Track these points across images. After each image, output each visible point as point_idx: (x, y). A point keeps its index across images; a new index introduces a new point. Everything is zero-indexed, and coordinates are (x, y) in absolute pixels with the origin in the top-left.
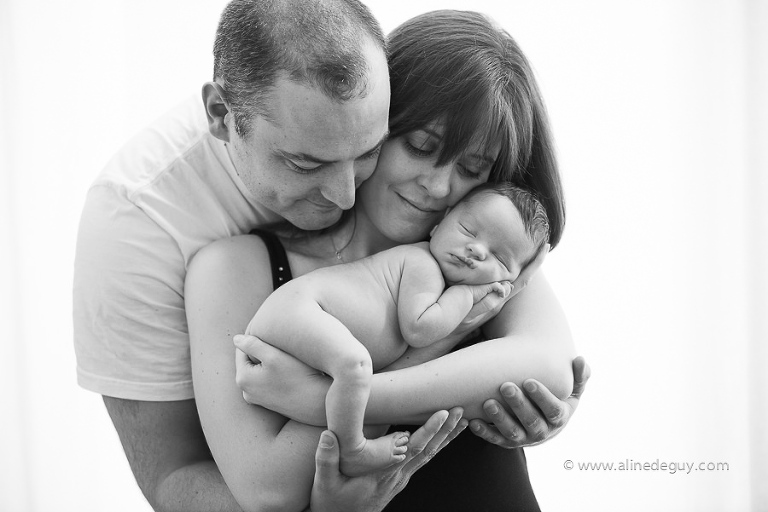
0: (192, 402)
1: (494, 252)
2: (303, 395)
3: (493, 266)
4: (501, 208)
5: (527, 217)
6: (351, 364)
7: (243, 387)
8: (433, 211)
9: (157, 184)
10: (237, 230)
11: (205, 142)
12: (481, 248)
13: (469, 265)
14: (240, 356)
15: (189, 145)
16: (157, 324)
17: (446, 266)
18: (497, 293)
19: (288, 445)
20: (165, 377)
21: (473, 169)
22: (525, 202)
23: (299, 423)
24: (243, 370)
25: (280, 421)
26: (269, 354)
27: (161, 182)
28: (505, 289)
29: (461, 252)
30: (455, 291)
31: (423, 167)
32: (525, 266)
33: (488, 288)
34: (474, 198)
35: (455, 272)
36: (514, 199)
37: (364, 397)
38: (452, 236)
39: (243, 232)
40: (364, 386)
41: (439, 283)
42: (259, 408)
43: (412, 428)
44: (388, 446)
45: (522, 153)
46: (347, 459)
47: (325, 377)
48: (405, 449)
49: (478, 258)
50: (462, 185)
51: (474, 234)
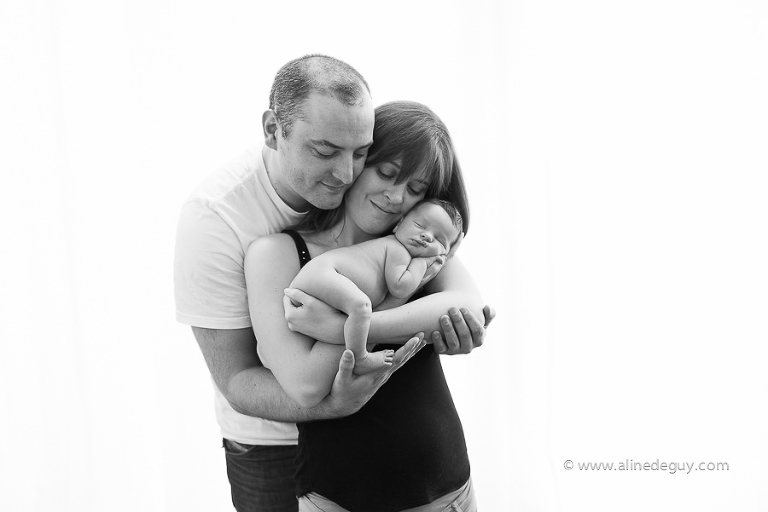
0: (250, 330)
1: (436, 237)
2: (329, 325)
3: (436, 245)
4: (437, 211)
5: (452, 217)
7: (290, 320)
8: (392, 213)
9: (227, 199)
11: (256, 175)
12: (430, 235)
13: (423, 245)
14: (287, 301)
15: (247, 176)
16: (227, 283)
17: (409, 247)
18: (439, 262)
19: (320, 356)
20: (232, 314)
21: (416, 189)
22: (450, 208)
23: (323, 342)
24: (290, 310)
25: (312, 342)
26: (308, 300)
27: (230, 198)
28: (443, 259)
29: (418, 238)
30: (416, 260)
31: (388, 185)
32: (452, 245)
33: (434, 258)
34: (420, 208)
35: (416, 250)
36: (443, 206)
38: (410, 229)
41: (407, 257)
42: (298, 333)
43: (395, 347)
44: (381, 357)
45: (446, 179)
46: (359, 364)
47: (343, 314)
48: (391, 359)
49: (428, 241)
50: (411, 200)
51: (424, 227)
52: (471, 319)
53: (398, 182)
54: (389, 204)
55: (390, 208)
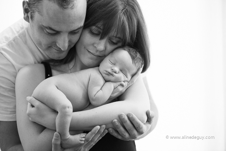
0: (16, 122)
1: (121, 70)
3: (121, 76)
4: (124, 55)
5: (133, 58)
6: (64, 107)
8: (99, 56)
9: (9, 45)
10: (36, 62)
11: (26, 31)
12: (117, 69)
13: (112, 75)
14: (29, 104)
15: (21, 32)
17: (104, 75)
18: (122, 85)
19: (44, 136)
20: (9, 113)
21: (114, 41)
22: (133, 54)
23: (49, 129)
25: (42, 128)
26: (37, 103)
27: (10, 44)
28: (125, 84)
29: (109, 70)
30: (107, 84)
31: (96, 40)
32: (133, 76)
33: (119, 83)
34: (115, 51)
35: (107, 77)
36: (129, 52)
37: (69, 120)
38: (106, 65)
39: (39, 63)
40: (69, 115)
41: (102, 81)
42: (35, 123)
43: (86, 132)
44: (78, 138)
45: (131, 37)
46: (63, 142)
48: (84, 139)
49: (115, 73)
50: (110, 48)
51: (114, 64)
52: (134, 120)
53: (101, 38)
54: (97, 51)
55: (98, 54)
